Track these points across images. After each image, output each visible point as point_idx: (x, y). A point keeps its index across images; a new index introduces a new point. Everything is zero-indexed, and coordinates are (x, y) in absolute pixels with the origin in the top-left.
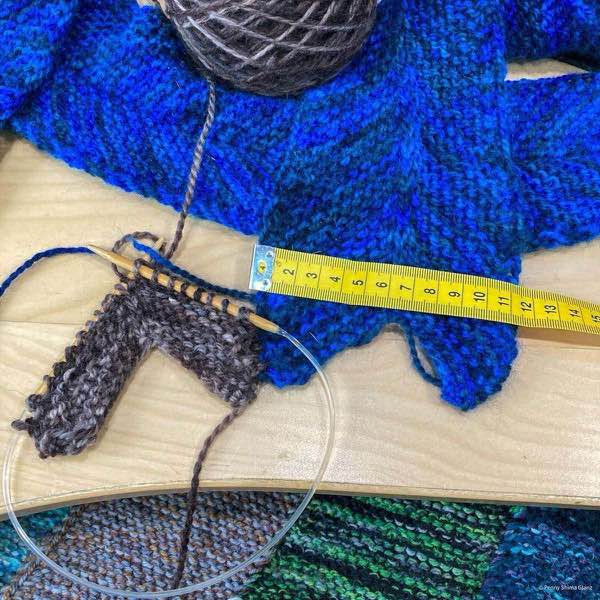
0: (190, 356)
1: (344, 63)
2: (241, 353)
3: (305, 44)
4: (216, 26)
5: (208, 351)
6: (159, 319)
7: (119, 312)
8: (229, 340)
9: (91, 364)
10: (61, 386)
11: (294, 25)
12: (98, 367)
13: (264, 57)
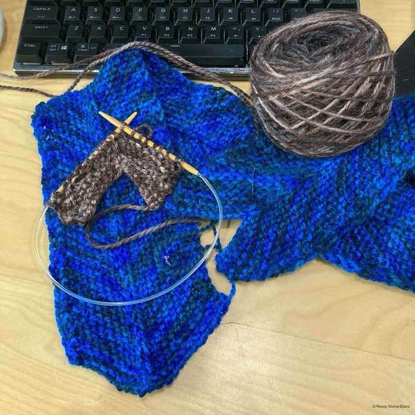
0: (138, 175)
1: (357, 142)
2: (165, 180)
3: (326, 125)
4: (272, 106)
5: (149, 173)
6: (127, 155)
7: (108, 151)
8: (162, 171)
9: (90, 174)
10: (69, 186)
11: (320, 111)
12: (93, 177)
13: (298, 128)
